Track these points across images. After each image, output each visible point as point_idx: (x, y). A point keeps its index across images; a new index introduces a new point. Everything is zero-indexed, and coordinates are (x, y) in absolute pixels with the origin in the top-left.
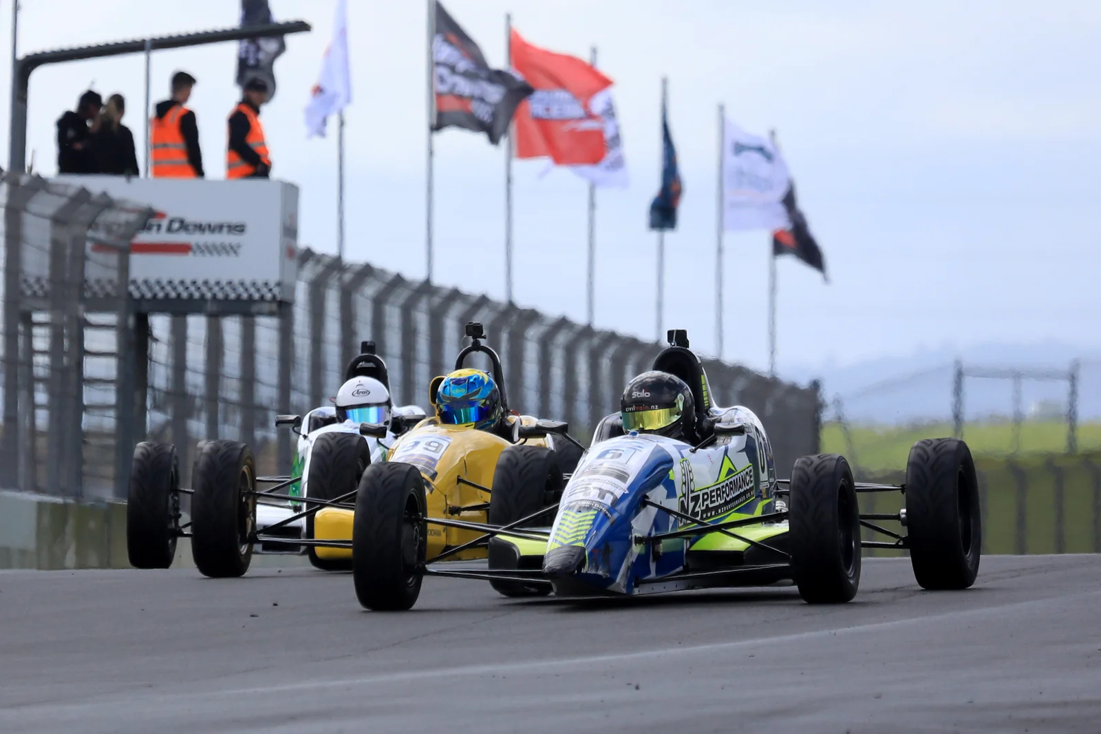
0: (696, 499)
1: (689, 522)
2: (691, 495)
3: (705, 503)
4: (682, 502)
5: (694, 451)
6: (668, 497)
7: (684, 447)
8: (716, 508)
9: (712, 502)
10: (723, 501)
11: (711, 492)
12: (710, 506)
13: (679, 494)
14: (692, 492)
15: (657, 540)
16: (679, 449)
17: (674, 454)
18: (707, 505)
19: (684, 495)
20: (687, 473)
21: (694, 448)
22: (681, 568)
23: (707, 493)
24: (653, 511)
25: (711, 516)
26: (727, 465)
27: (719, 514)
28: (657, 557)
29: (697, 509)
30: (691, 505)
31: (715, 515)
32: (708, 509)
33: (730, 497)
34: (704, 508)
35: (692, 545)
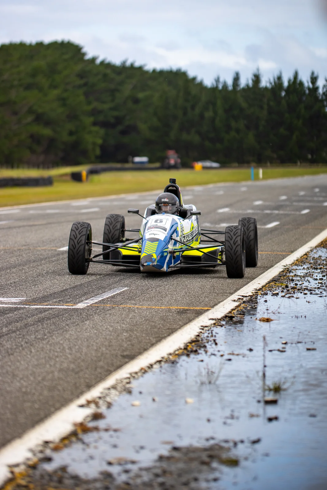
0: (184, 237)
1: (182, 245)
2: (183, 236)
3: (187, 238)
4: (181, 238)
5: (183, 220)
6: (177, 237)
7: (181, 219)
8: (190, 240)
9: (189, 238)
10: (191, 238)
11: (189, 234)
12: (188, 239)
13: (180, 235)
14: (183, 235)
15: (174, 252)
16: (179, 219)
17: (178, 221)
18: (187, 239)
19: (181, 236)
20: (182, 228)
21: (183, 219)
22: (179, 262)
23: (187, 235)
24: (173, 241)
25: (189, 243)
26: (192, 225)
27: (191, 242)
28: (174, 258)
29: (185, 241)
30: (183, 239)
31: (190, 243)
32: (188, 241)
33: (193, 236)
34: (186, 240)
35: (182, 253)
